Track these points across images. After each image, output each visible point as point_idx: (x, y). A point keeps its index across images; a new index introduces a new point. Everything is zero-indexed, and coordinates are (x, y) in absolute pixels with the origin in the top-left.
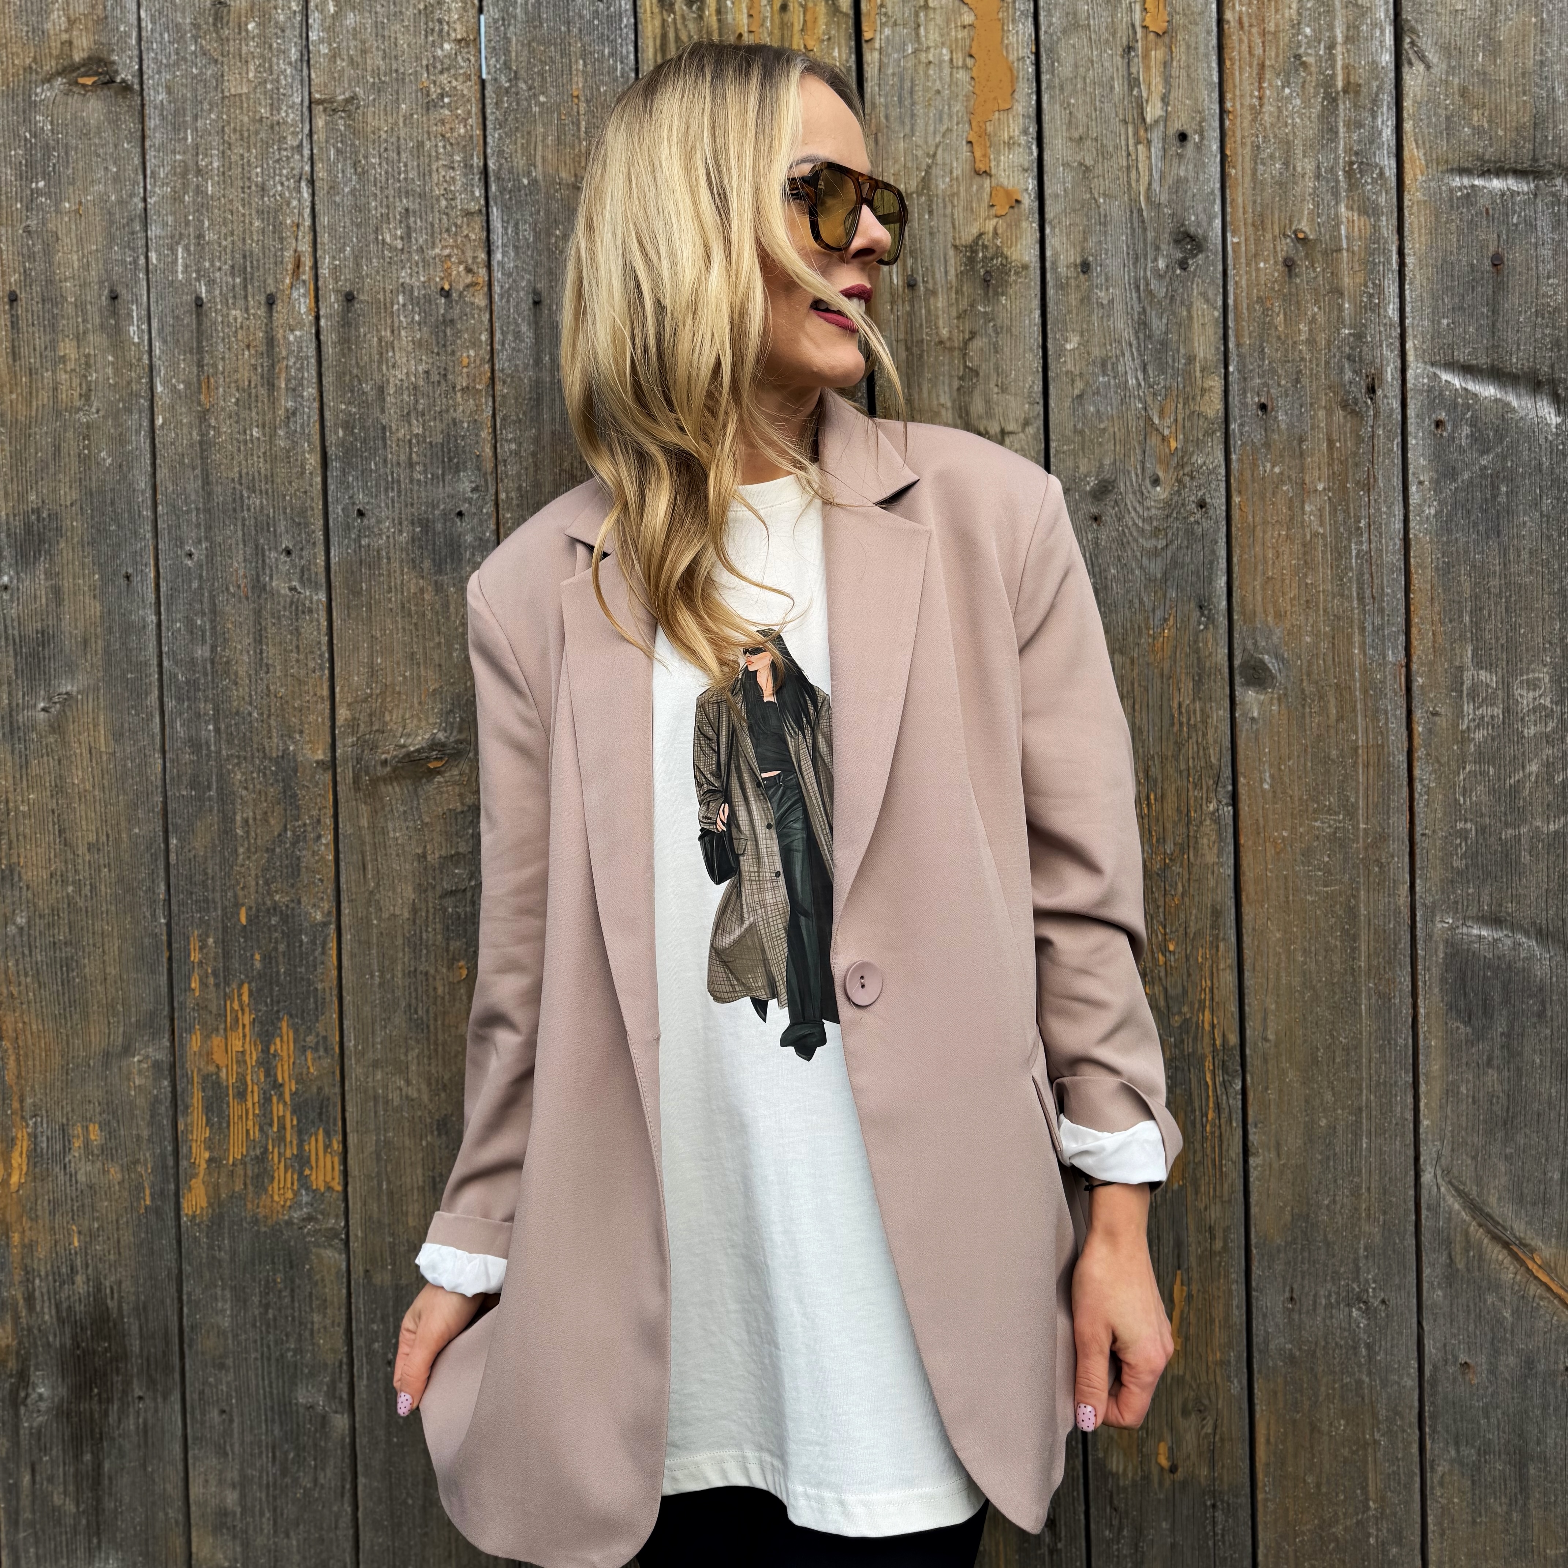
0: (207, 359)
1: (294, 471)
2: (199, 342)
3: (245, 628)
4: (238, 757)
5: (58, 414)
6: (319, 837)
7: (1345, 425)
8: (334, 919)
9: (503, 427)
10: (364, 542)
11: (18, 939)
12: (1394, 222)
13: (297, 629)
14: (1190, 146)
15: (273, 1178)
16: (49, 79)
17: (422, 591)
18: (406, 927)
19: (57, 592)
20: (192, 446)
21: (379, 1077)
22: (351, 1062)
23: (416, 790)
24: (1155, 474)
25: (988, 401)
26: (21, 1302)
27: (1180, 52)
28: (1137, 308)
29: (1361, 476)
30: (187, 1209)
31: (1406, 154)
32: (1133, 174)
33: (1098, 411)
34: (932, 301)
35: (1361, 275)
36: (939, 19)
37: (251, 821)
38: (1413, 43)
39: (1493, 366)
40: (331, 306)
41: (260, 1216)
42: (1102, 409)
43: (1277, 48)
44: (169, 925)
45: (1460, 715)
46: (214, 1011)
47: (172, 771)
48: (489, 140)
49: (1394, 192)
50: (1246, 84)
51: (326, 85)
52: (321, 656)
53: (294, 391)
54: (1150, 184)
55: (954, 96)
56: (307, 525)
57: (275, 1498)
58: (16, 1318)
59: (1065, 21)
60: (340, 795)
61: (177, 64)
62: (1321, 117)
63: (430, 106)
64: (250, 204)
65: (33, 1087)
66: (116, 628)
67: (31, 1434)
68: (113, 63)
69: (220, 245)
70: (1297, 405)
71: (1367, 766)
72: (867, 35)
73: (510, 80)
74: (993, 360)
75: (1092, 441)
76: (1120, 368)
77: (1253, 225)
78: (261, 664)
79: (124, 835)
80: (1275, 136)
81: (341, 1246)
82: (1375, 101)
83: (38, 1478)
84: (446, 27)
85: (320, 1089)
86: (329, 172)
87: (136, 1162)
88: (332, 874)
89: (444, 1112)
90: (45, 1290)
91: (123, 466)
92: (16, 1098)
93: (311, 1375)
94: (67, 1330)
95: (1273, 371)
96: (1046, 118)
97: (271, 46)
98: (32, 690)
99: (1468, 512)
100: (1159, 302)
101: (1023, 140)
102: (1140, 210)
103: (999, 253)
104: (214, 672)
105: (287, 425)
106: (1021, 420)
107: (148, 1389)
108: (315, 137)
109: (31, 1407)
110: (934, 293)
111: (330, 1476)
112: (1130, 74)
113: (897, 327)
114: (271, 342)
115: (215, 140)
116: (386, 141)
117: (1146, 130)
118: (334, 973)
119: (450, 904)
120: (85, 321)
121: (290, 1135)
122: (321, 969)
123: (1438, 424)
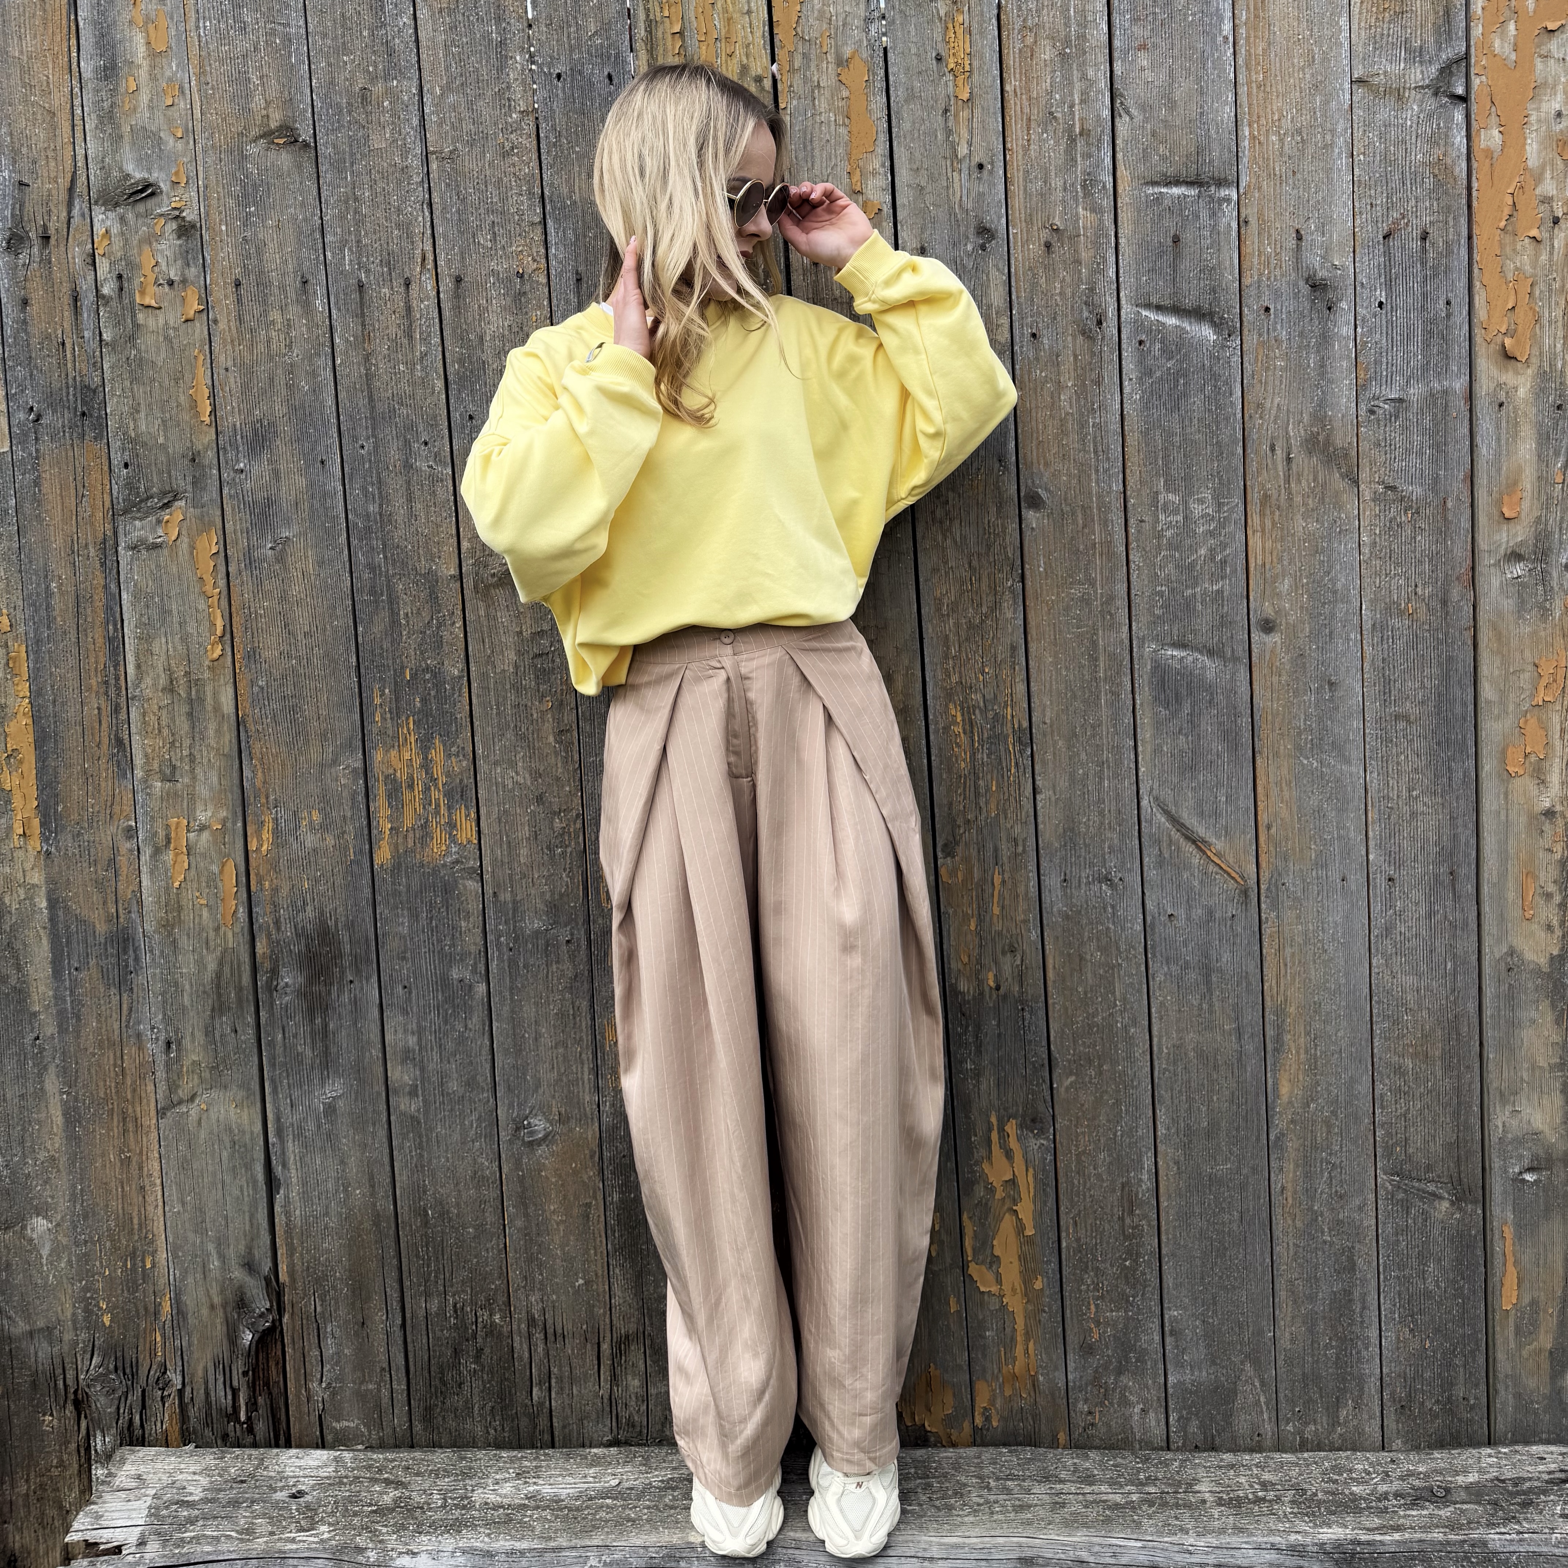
0: (368, 321)
1: (428, 391)
2: (362, 310)
3: (401, 492)
4: (400, 574)
5: (271, 358)
6: (453, 623)
7: (1083, 345)
8: (466, 674)
11: (260, 696)
12: (1112, 216)
13: (433, 491)
14: (985, 172)
15: (433, 838)
16: (255, 140)
18: (512, 677)
19: (276, 473)
20: (361, 377)
21: (498, 771)
22: (480, 763)
26: (272, 925)
27: (977, 112)
29: (1094, 376)
30: (377, 861)
31: (1119, 174)
32: (951, 192)
35: (1093, 250)
36: (827, 94)
37: (410, 615)
38: (1122, 103)
39: (1174, 306)
40: (447, 285)
41: (425, 862)
43: (1038, 108)
44: (359, 681)
45: (1157, 521)
46: (392, 735)
47: (357, 585)
48: (544, 176)
49: (1112, 198)
50: (1019, 131)
51: (437, 143)
52: (450, 508)
53: (425, 340)
54: (961, 197)
55: (838, 143)
56: (437, 425)
57: (440, 1039)
58: (269, 935)
59: (906, 94)
60: (466, 596)
61: (338, 129)
62: (1066, 151)
63: (505, 155)
64: (391, 220)
65: (274, 789)
66: (316, 495)
67: (281, 1008)
68: (297, 129)
69: (372, 247)
70: (1055, 334)
71: (1101, 555)
73: (555, 137)
77: (1025, 221)
78: (412, 515)
80: (1038, 165)
81: (478, 878)
82: (1099, 141)
83: (287, 1035)
84: (513, 104)
85: (461, 780)
86: (442, 198)
87: (344, 832)
88: (463, 646)
90: (287, 917)
91: (316, 391)
92: (263, 796)
93: (461, 960)
94: (303, 942)
95: (1039, 313)
96: (896, 156)
97: (399, 117)
98: (262, 536)
99: (1160, 396)
101: (882, 170)
102: (955, 213)
104: (382, 521)
105: (422, 362)
107: (356, 975)
108: (431, 176)
109: (280, 991)
111: (476, 1021)
112: (947, 127)
114: (409, 309)
115: (366, 178)
116: (478, 178)
117: (958, 163)
118: (467, 707)
119: (538, 662)
120: (286, 297)
121: (443, 810)
122: (459, 705)
123: (1141, 342)
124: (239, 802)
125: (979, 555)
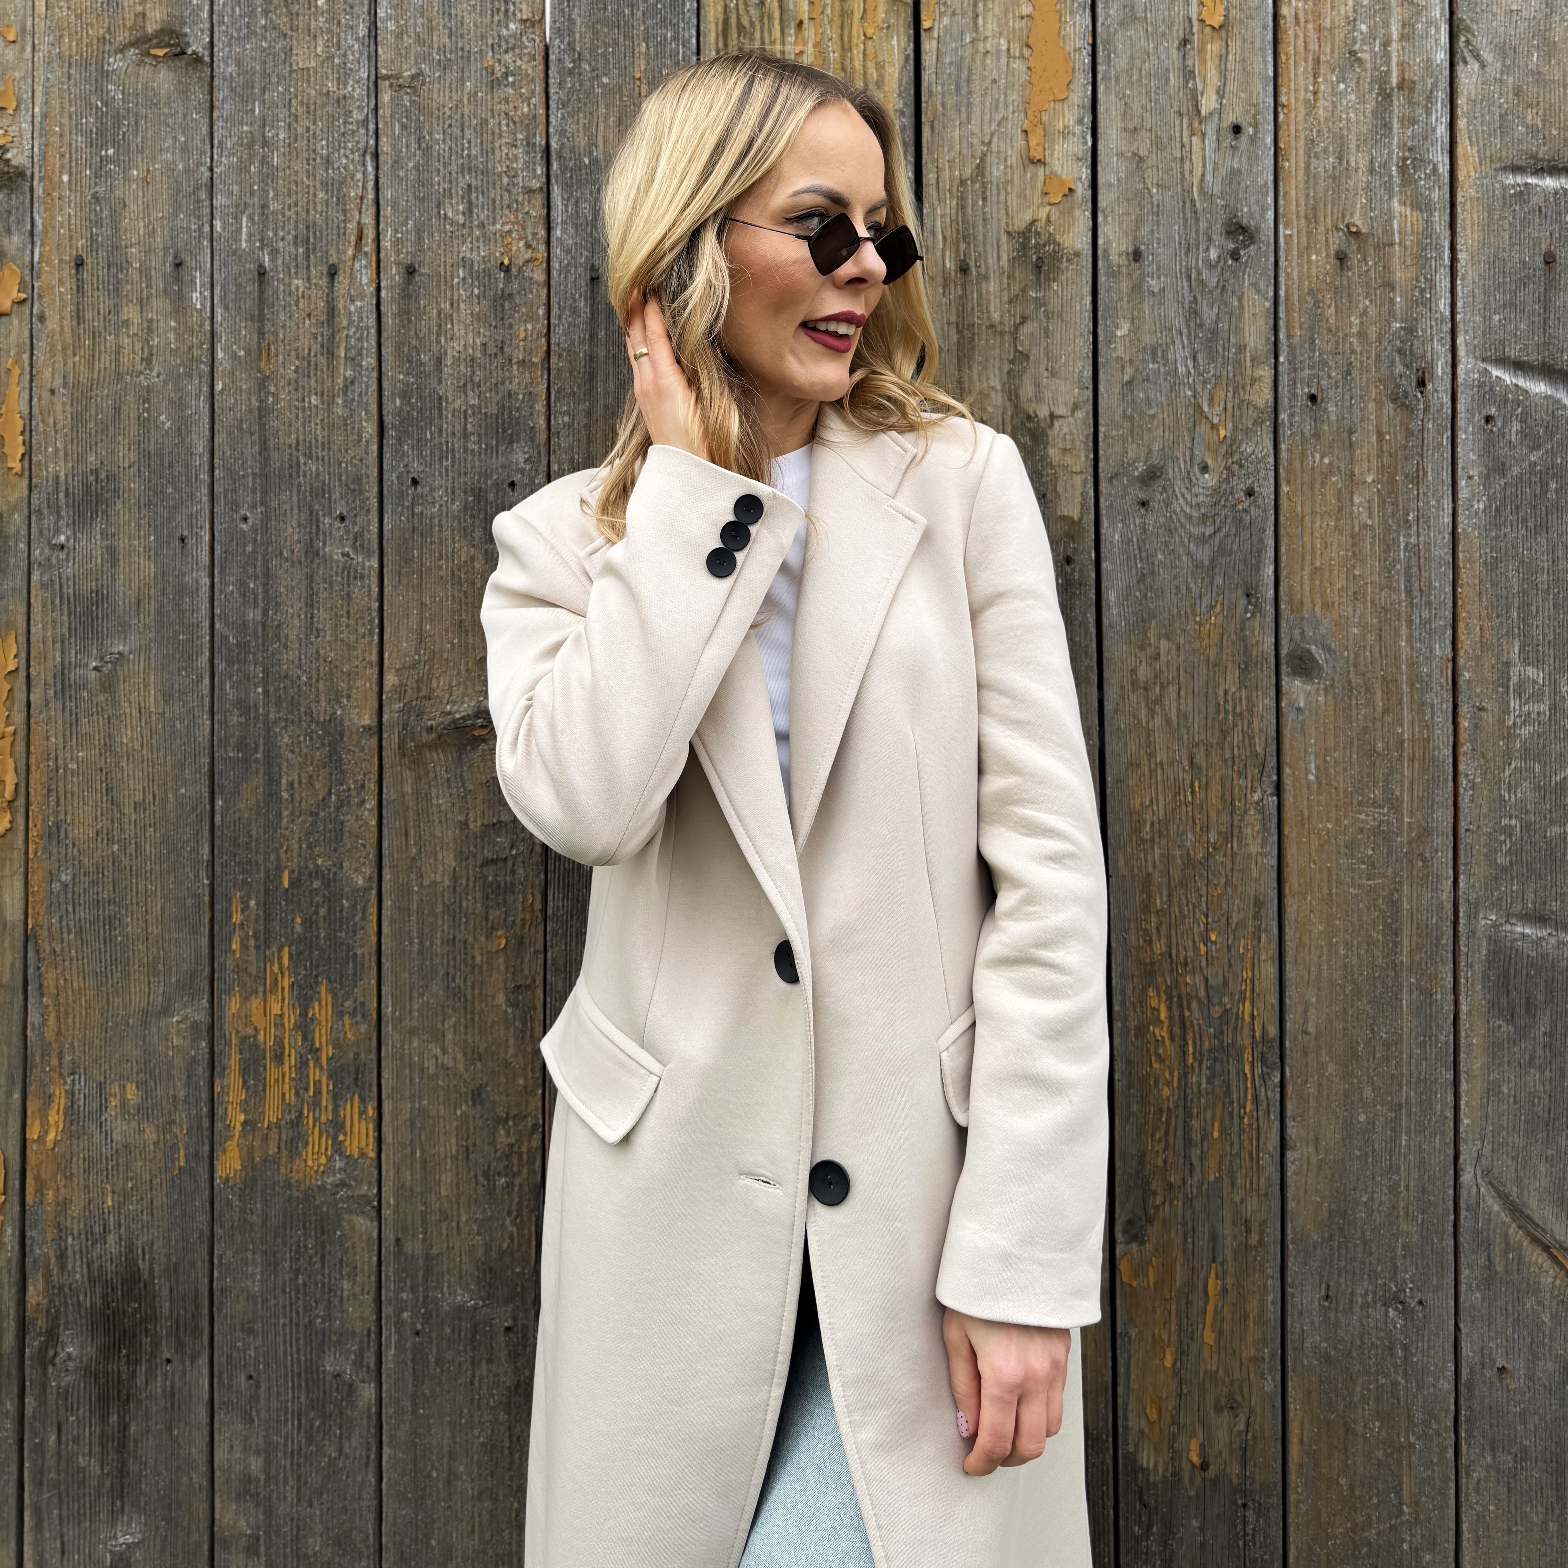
0: (268, 326)
1: (351, 438)
2: (261, 310)
3: (297, 592)
4: (286, 720)
5: (120, 377)
6: (363, 802)
7: (1394, 418)
8: (375, 885)
9: (558, 399)
10: (418, 509)
11: (62, 897)
12: (1447, 217)
13: (348, 595)
14: (1244, 139)
15: (307, 1143)
16: (122, 50)
17: (473, 559)
18: (446, 895)
19: (112, 553)
20: (251, 411)
21: (415, 1044)
22: (388, 1029)
23: (460, 758)
24: (1203, 461)
25: (1037, 385)
26: (53, 1260)
27: (1235, 46)
28: (1188, 298)
29: (1410, 468)
30: (220, 1172)
31: (1460, 151)
32: (1187, 166)
33: (1148, 398)
34: (984, 285)
35: (1413, 269)
36: (998, 10)
37: (296, 785)
38: (1468, 42)
39: (1544, 363)
40: (392, 279)
41: (293, 1181)
42: (1152, 396)
43: (1333, 44)
44: (212, 886)
45: (1506, 710)
46: (254, 973)
47: (220, 733)
48: (552, 119)
49: (1447, 188)
50: (1301, 78)
51: (392, 62)
52: (371, 622)
53: (354, 360)
54: (1203, 175)
55: (1010, 86)
56: (361, 492)
57: (299, 1466)
58: (48, 1275)
59: (1121, 13)
60: (385, 761)
61: (247, 38)
62: (1375, 113)
63: (494, 84)
64: (315, 176)
65: (72, 1044)
66: (170, 590)
67: (58, 1393)
68: (186, 35)
69: (284, 215)
70: (1347, 397)
71: (1412, 760)
72: (926, 24)
73: (574, 61)
74: (1044, 344)
75: (1141, 427)
76: (1170, 356)
77: (1306, 218)
78: (311, 628)
79: (170, 796)
80: (1329, 131)
81: (374, 1214)
82: (1429, 98)
83: (64, 1438)
84: (512, 8)
85: (357, 1054)
86: (394, 146)
87: (172, 1122)
88: (374, 840)
89: (479, 1082)
90: (77, 1249)
91: (182, 429)
92: (55, 1055)
93: (339, 1342)
94: (98, 1290)
95: (1324, 363)
96: (1101, 108)
97: (339, 23)
98: (84, 649)
99: (1517, 507)
100: (1211, 292)
101: (1078, 129)
102: (1193, 201)
103: (1051, 240)
104: (265, 636)
105: (345, 394)
106: (1070, 405)
107: (176, 1351)
108: (381, 112)
109: (59, 1367)
110: (986, 277)
112: (1185, 67)
113: (949, 311)
114: (332, 311)
115: (282, 113)
116: (450, 117)
117: (1200, 122)
118: (374, 939)
119: (490, 873)
120: (149, 286)
121: (325, 1100)
122: (360, 934)
123: (1488, 419)
124: (17, 1061)
125: (1208, 747)
